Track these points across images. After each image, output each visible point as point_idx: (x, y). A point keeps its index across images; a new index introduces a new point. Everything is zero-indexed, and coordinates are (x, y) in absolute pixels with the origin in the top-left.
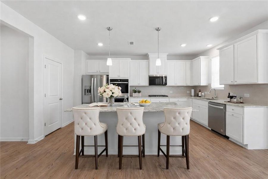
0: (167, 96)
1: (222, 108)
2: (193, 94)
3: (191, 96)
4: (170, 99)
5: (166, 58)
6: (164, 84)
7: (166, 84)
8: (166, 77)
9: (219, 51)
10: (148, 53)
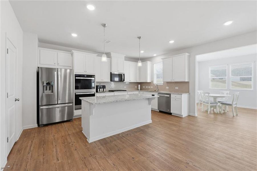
0: (126, 91)
1: (169, 96)
2: (139, 89)
3: (138, 90)
4: (128, 93)
5: (124, 59)
6: (123, 80)
7: (124, 80)
8: (124, 75)
9: (162, 60)
10: (111, 53)
